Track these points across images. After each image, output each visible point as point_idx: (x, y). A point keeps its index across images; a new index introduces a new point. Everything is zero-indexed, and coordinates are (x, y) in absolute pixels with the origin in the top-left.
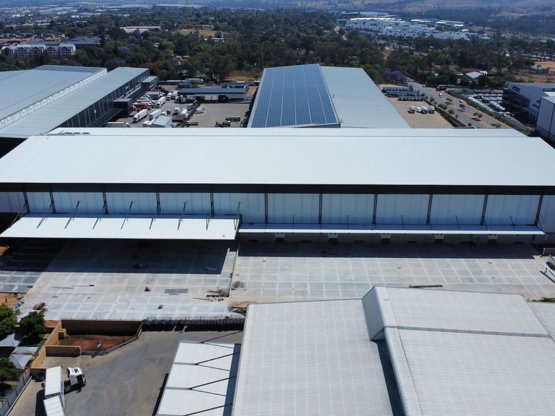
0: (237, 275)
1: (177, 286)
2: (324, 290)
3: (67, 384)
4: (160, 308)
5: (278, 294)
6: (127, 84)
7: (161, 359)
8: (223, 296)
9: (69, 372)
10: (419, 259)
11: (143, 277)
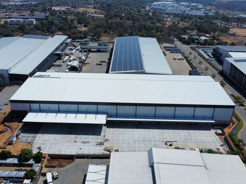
0: (106, 136)
1: (86, 140)
2: (136, 142)
3: (53, 178)
4: (80, 149)
5: (120, 144)
6: (60, 45)
7: (83, 169)
8: (101, 144)
9: (53, 174)
10: (170, 130)
11: (73, 136)
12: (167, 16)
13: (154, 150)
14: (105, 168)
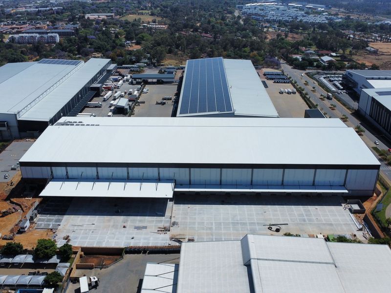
0: (174, 217)
1: (141, 225)
2: (222, 227)
3: (90, 285)
4: (133, 238)
5: (197, 229)
6: (98, 73)
7: (136, 270)
8: (166, 230)
9: (90, 279)
10: (277, 206)
11: (121, 218)
12: (268, 25)
13: (251, 238)
14: (172, 268)
